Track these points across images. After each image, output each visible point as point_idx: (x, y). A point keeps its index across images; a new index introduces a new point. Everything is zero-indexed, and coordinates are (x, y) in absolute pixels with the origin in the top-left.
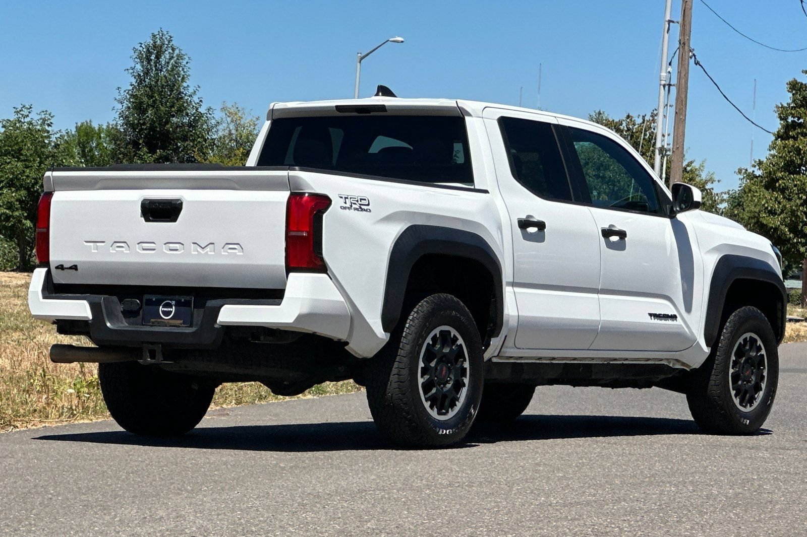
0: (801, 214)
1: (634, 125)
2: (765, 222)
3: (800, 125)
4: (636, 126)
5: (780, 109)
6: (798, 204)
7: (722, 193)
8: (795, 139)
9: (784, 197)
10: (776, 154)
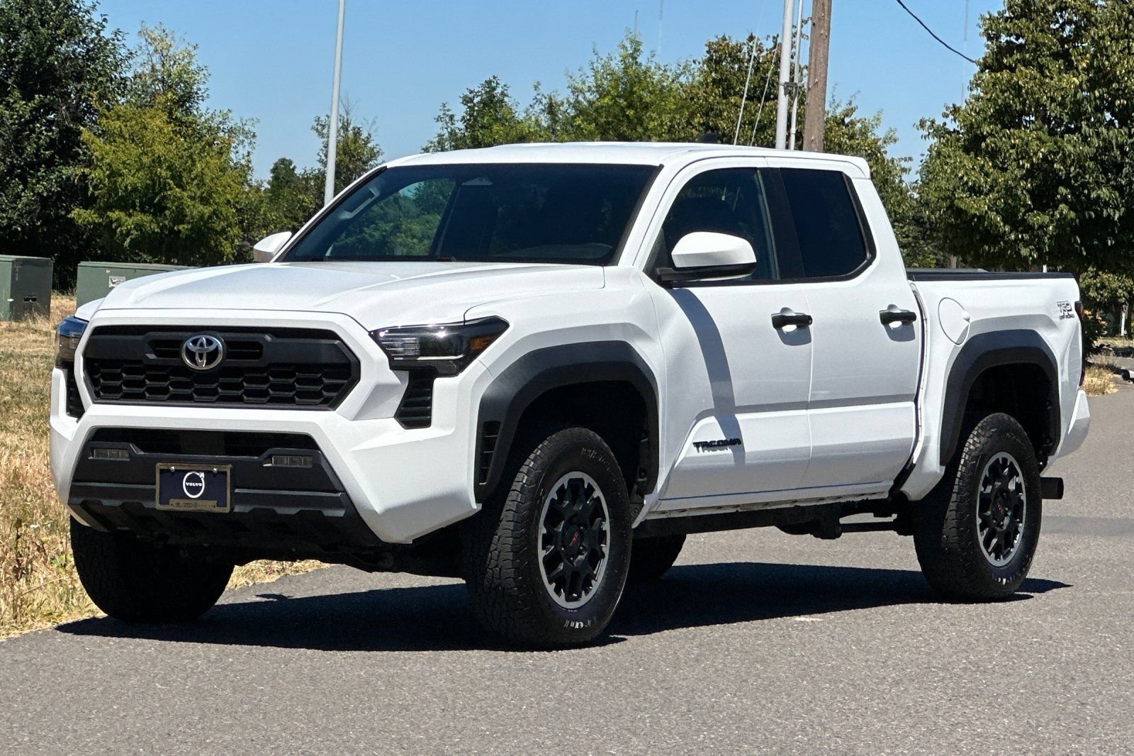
0: (1022, 193)
1: (761, 51)
2: (962, 206)
3: (1021, 48)
4: (764, 54)
5: (988, 22)
6: (1016, 176)
7: (900, 159)
8: (1012, 70)
9: (994, 166)
10: (982, 94)
